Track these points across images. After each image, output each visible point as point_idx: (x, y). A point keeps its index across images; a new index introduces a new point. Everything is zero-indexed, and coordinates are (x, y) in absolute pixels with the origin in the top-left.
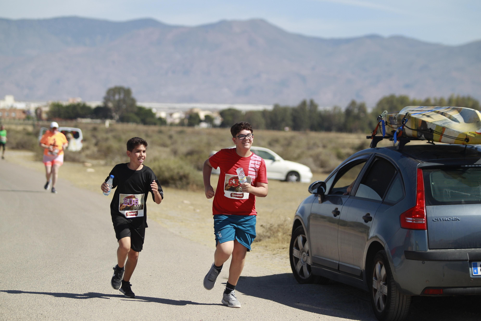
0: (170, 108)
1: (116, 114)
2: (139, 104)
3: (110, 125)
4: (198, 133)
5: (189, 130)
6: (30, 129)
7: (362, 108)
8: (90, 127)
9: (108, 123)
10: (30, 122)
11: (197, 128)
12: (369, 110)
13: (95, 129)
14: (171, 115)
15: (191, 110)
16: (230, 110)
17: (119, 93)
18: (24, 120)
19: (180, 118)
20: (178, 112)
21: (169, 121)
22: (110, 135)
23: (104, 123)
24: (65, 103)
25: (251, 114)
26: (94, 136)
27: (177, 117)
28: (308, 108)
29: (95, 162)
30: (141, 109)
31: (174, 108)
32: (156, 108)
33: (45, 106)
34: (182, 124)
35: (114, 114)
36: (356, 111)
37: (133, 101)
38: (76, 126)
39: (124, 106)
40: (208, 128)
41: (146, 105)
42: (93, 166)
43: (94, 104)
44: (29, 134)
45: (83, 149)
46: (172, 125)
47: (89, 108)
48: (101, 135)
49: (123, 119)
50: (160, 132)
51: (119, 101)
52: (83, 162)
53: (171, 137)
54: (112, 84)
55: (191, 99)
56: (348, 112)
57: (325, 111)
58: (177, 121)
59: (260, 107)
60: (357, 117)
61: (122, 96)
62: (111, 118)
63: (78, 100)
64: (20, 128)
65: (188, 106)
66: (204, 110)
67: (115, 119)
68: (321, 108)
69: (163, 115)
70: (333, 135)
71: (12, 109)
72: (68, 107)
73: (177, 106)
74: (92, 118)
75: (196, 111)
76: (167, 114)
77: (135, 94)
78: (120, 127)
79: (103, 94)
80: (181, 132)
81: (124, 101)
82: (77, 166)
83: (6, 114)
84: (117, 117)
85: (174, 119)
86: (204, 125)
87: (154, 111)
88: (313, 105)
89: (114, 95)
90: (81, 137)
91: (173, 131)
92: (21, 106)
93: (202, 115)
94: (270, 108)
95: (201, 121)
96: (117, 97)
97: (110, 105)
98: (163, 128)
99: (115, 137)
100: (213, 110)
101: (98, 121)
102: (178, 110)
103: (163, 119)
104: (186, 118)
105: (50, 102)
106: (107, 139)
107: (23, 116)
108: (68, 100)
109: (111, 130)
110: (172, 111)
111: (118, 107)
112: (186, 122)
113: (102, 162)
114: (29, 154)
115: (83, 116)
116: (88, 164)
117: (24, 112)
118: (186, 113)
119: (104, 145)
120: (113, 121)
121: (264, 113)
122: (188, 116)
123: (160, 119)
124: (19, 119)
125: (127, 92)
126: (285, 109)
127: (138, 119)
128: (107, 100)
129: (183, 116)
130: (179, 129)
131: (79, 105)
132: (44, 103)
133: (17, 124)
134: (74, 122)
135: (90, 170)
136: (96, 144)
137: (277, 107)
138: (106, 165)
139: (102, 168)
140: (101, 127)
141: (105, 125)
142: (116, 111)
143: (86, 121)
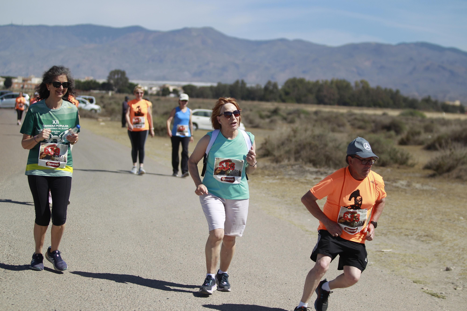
0: (150, 84)
3: (112, 95)
4: (169, 101)
5: (163, 98)
7: (275, 86)
8: (100, 96)
9: (110, 93)
11: (168, 97)
12: (280, 87)
13: (102, 97)
14: (151, 88)
15: (164, 86)
16: (189, 86)
17: (118, 74)
19: (157, 91)
21: (150, 92)
22: (112, 101)
23: (108, 93)
24: (83, 80)
25: (203, 89)
27: (155, 89)
28: (240, 85)
29: (104, 118)
30: (131, 84)
31: (153, 84)
34: (158, 94)
35: (114, 88)
36: (271, 88)
37: (127, 79)
38: (90, 95)
39: (121, 83)
40: (174, 98)
41: (134, 82)
42: (103, 121)
43: (101, 81)
46: (152, 95)
47: (98, 84)
48: (106, 101)
49: (120, 91)
51: (118, 79)
54: (113, 68)
55: (164, 78)
56: (266, 88)
57: (252, 88)
58: (155, 93)
59: (208, 84)
60: (272, 92)
61: (119, 76)
62: (112, 90)
63: (91, 78)
65: (162, 83)
66: (172, 85)
68: (248, 85)
70: (256, 103)
72: (85, 83)
73: (155, 82)
74: (100, 90)
75: (167, 86)
76: (148, 88)
77: (128, 75)
78: (118, 96)
79: (107, 74)
80: (158, 100)
81: (121, 79)
82: (93, 121)
84: (116, 89)
85: (153, 91)
86: (172, 95)
88: (243, 83)
89: (114, 76)
90: (95, 102)
93: (171, 89)
94: (215, 85)
95: (170, 93)
96: (116, 77)
97: (112, 82)
99: (115, 102)
100: (178, 86)
101: (104, 92)
102: (155, 86)
106: (110, 104)
108: (84, 78)
109: (112, 98)
110: (151, 86)
111: (117, 83)
112: (161, 93)
113: (109, 119)
115: (95, 89)
116: (100, 119)
118: (161, 87)
119: (110, 107)
120: (114, 92)
121: (211, 88)
122: (162, 89)
125: (123, 73)
126: (225, 86)
128: (110, 78)
129: (159, 89)
130: (157, 97)
131: (91, 81)
134: (88, 93)
135: (102, 124)
136: (104, 107)
137: (219, 84)
138: (111, 120)
139: (110, 123)
140: (106, 96)
141: (108, 94)
142: (115, 86)
143: (96, 92)
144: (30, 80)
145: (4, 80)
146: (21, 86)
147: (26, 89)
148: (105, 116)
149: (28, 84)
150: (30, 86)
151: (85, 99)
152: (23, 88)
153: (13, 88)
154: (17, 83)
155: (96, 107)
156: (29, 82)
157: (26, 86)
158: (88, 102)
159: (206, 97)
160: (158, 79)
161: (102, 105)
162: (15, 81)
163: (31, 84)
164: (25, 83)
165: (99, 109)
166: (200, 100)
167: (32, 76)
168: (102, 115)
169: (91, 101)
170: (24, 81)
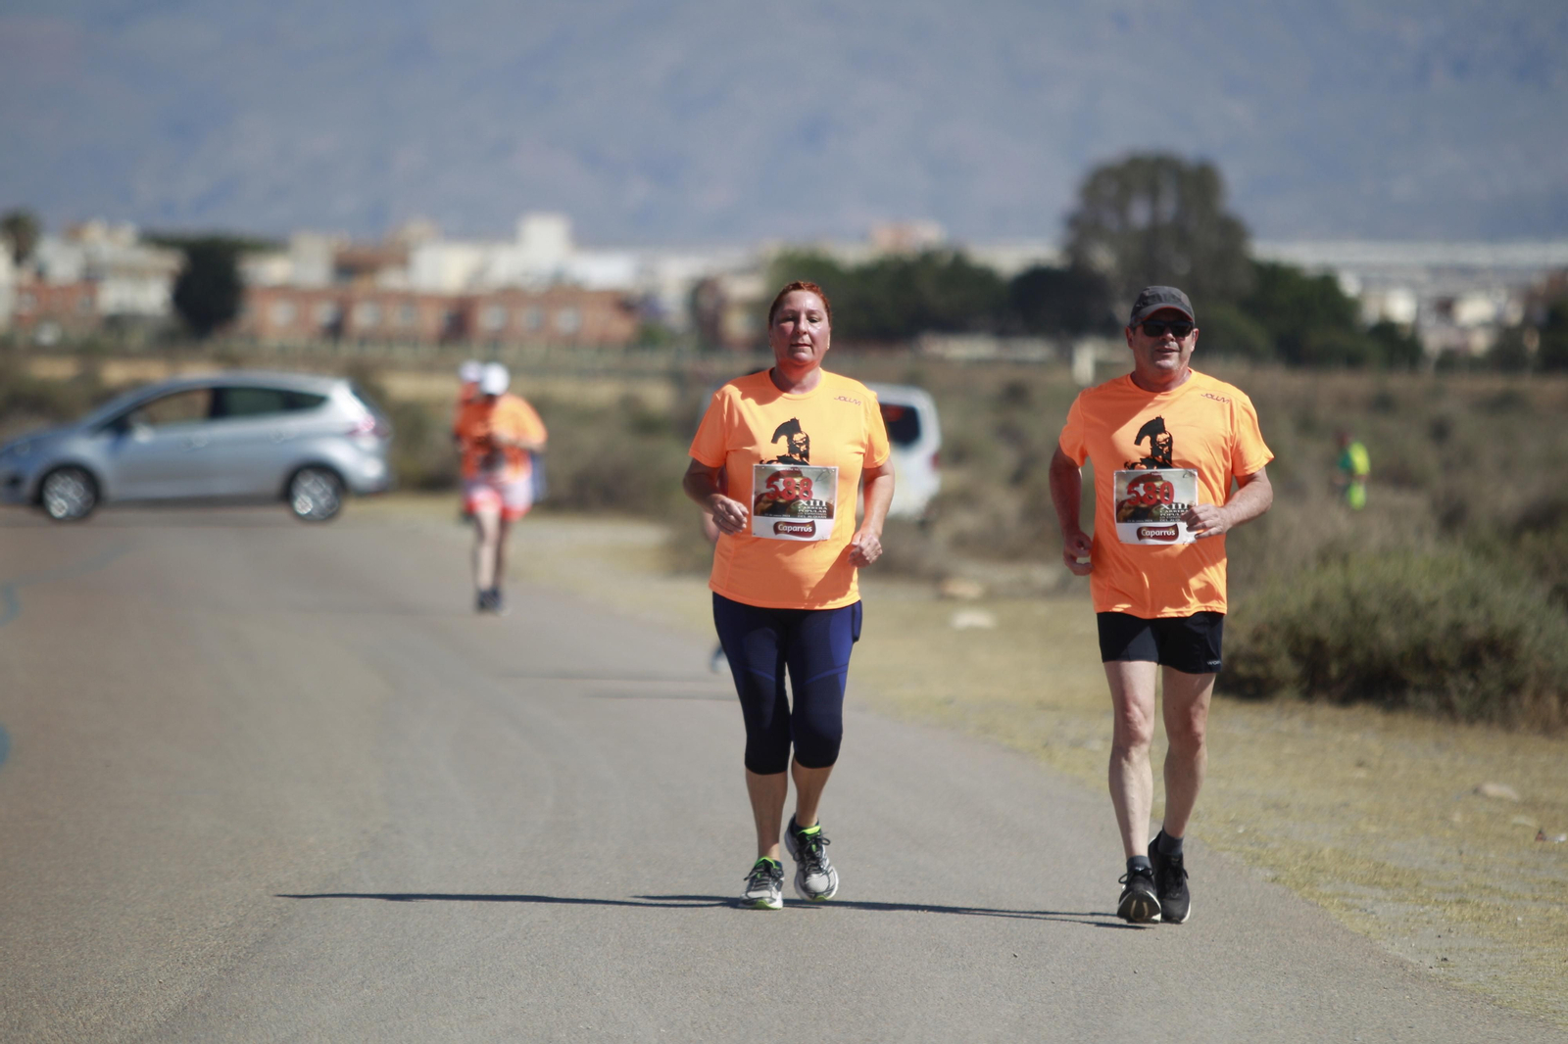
0: (1436, 271)
2: (1265, 249)
3: (1100, 367)
6: (658, 397)
9: (1086, 358)
10: (660, 360)
13: (1015, 394)
14: (1445, 307)
17: (1155, 194)
18: (626, 348)
19: (1494, 325)
20: (1485, 288)
21: (1435, 339)
23: (1067, 359)
24: (850, 254)
26: (1010, 434)
27: (1480, 316)
30: (1274, 276)
31: (1467, 272)
32: (1364, 272)
33: (745, 273)
34: (1506, 354)
37: (1233, 232)
38: (913, 380)
41: (1304, 254)
42: (989, 597)
43: (1012, 255)
44: (646, 425)
45: (939, 505)
46: (1451, 361)
47: (983, 278)
50: (1383, 404)
51: (1152, 235)
53: (1440, 431)
58: (1480, 342)
61: (1168, 207)
63: (926, 234)
64: (603, 392)
65: (1539, 257)
69: (1401, 307)
71: (562, 292)
72: (868, 275)
73: (1480, 255)
76: (1422, 304)
80: (1504, 403)
81: (1180, 235)
82: (901, 597)
83: (525, 318)
85: (1465, 330)
87: (1350, 286)
89: (1123, 205)
90: (931, 436)
91: (1459, 395)
92: (609, 272)
96: (1139, 214)
97: (1103, 258)
98: (1399, 382)
102: (1486, 282)
103: (1400, 328)
104: (1527, 321)
105: (772, 247)
107: (623, 328)
108: (864, 237)
110: (1447, 287)
111: (1144, 271)
112: (1533, 344)
114: (642, 536)
115: (955, 324)
116: (965, 586)
117: (626, 305)
118: (1532, 295)
122: (1540, 314)
123: (1384, 331)
124: (602, 344)
125: (1199, 184)
128: (1082, 227)
129: (1514, 311)
130: (1494, 384)
131: (927, 259)
132: (738, 256)
133: (585, 374)
134: (900, 359)
140: (1053, 379)
141: (1070, 363)
143: (963, 349)
144: (401, 259)
145: (171, 262)
146: (323, 313)
147: (365, 339)
148: (1013, 555)
149: (383, 298)
150: (397, 319)
152: (336, 330)
153: (253, 337)
154: (285, 291)
156: (392, 280)
157: (363, 317)
162: (270, 271)
163: (410, 299)
164: (361, 285)
167: (416, 228)
170: (349, 268)
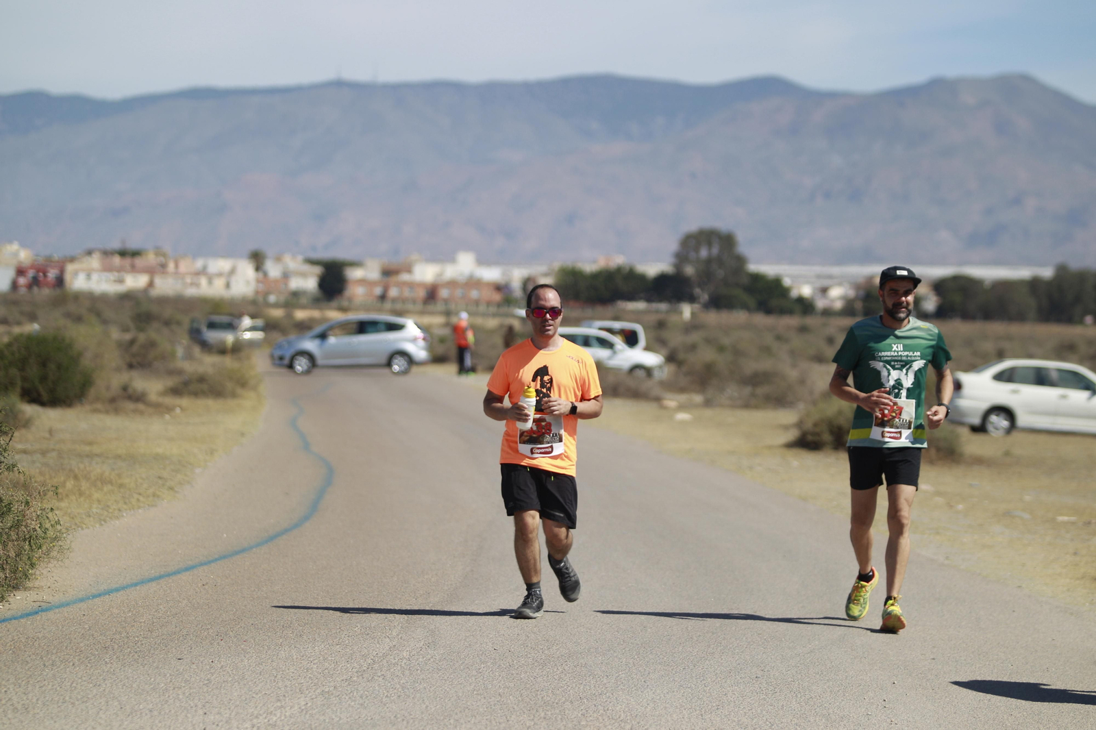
0: (819, 277)
1: (703, 290)
2: (753, 267)
3: (693, 314)
8: (653, 318)
9: (687, 311)
13: (661, 325)
14: (824, 291)
15: (870, 279)
16: (956, 279)
17: (710, 244)
18: (499, 305)
19: (844, 298)
20: (840, 284)
21: (820, 304)
22: (695, 337)
23: (679, 310)
24: (589, 267)
25: (1004, 286)
27: (838, 294)
29: (683, 398)
30: (757, 278)
31: (830, 277)
32: (792, 277)
33: (546, 275)
34: (849, 309)
35: (697, 291)
37: (741, 261)
39: (720, 273)
41: (768, 269)
42: (682, 407)
43: (652, 269)
46: (827, 313)
47: (642, 278)
48: (676, 339)
49: (718, 302)
50: (803, 329)
51: (709, 261)
52: (658, 399)
54: (693, 226)
55: (866, 256)
58: (838, 305)
59: (1023, 273)
61: (715, 251)
62: (692, 299)
63: (618, 260)
65: (859, 271)
67: (699, 303)
69: (806, 291)
71: (473, 283)
72: (596, 276)
73: (836, 270)
74: (649, 300)
76: (814, 289)
77: (743, 248)
78: (713, 318)
79: (673, 245)
81: (719, 261)
82: (645, 409)
83: (458, 293)
84: (705, 297)
85: (833, 301)
87: (787, 282)
89: (697, 250)
90: (643, 342)
91: (832, 325)
92: (491, 274)
94: (1046, 272)
96: (704, 253)
97: (689, 270)
98: (808, 321)
99: (708, 341)
101: (663, 306)
102: (839, 281)
103: (807, 299)
104: (857, 297)
105: (557, 265)
106: (693, 347)
107: (497, 297)
108: (593, 261)
109: (692, 327)
110: (825, 283)
111: (706, 276)
112: (860, 306)
113: (698, 398)
115: (631, 297)
117: (499, 288)
118: (857, 287)
120: (696, 306)
121: (1034, 285)
122: (862, 293)
123: (801, 300)
124: (489, 304)
125: (728, 241)
126: (1081, 277)
127: (751, 302)
128: (681, 258)
129: (851, 293)
131: (619, 270)
132: (543, 269)
134: (610, 310)
135: (682, 416)
136: (671, 359)
137: (1062, 270)
138: (708, 403)
139: (708, 413)
140: (673, 318)
141: (681, 313)
142: (702, 285)
143: (636, 306)
144: (409, 269)
145: (317, 270)
146: (377, 291)
147: (395, 300)
149: (401, 285)
150: (407, 293)
151: (610, 330)
152: (383, 297)
153: (351, 299)
154: (362, 282)
155: (651, 359)
156: (405, 277)
157: (393, 292)
158: (618, 341)
159: (1020, 317)
160: (845, 257)
161: (665, 351)
162: (355, 274)
163: (412, 285)
164: (393, 279)
165: (660, 367)
166: (997, 328)
167: (414, 257)
168: (672, 386)
169: (631, 339)
170: (388, 273)
